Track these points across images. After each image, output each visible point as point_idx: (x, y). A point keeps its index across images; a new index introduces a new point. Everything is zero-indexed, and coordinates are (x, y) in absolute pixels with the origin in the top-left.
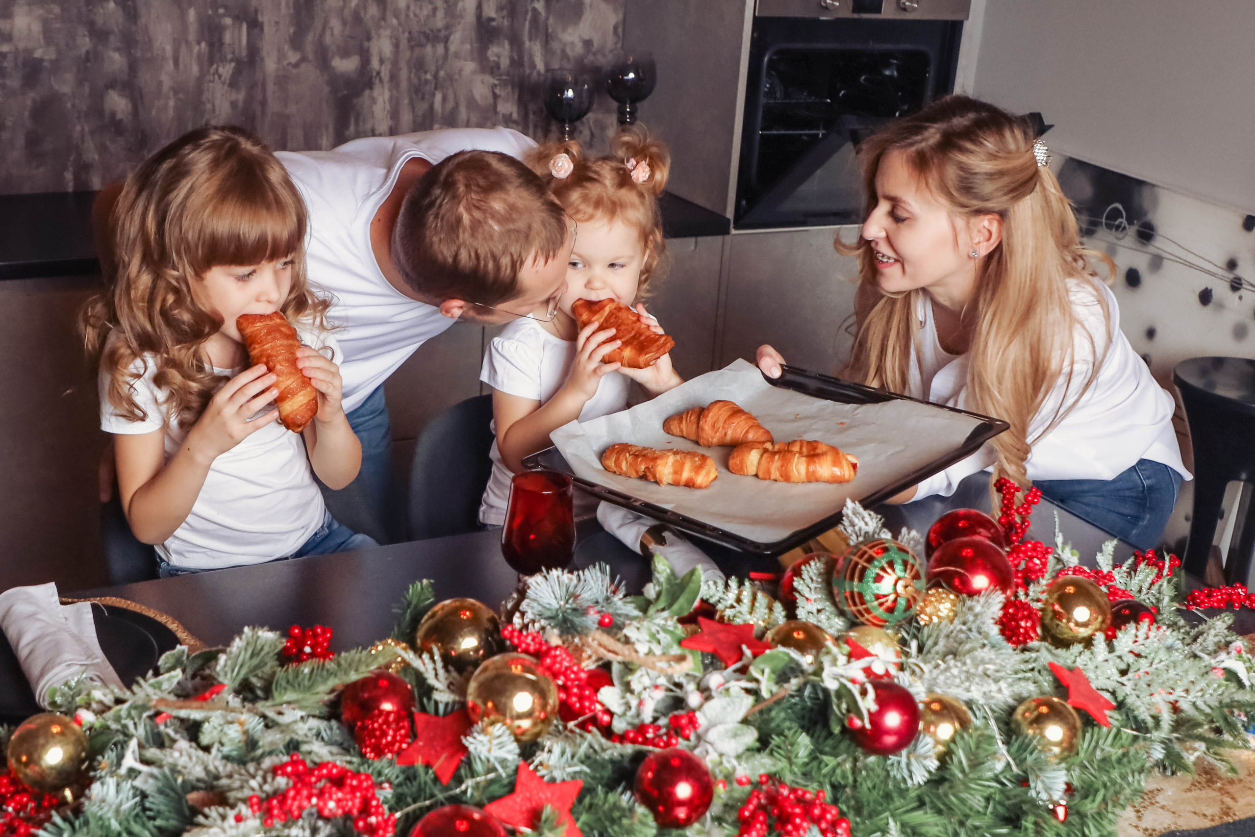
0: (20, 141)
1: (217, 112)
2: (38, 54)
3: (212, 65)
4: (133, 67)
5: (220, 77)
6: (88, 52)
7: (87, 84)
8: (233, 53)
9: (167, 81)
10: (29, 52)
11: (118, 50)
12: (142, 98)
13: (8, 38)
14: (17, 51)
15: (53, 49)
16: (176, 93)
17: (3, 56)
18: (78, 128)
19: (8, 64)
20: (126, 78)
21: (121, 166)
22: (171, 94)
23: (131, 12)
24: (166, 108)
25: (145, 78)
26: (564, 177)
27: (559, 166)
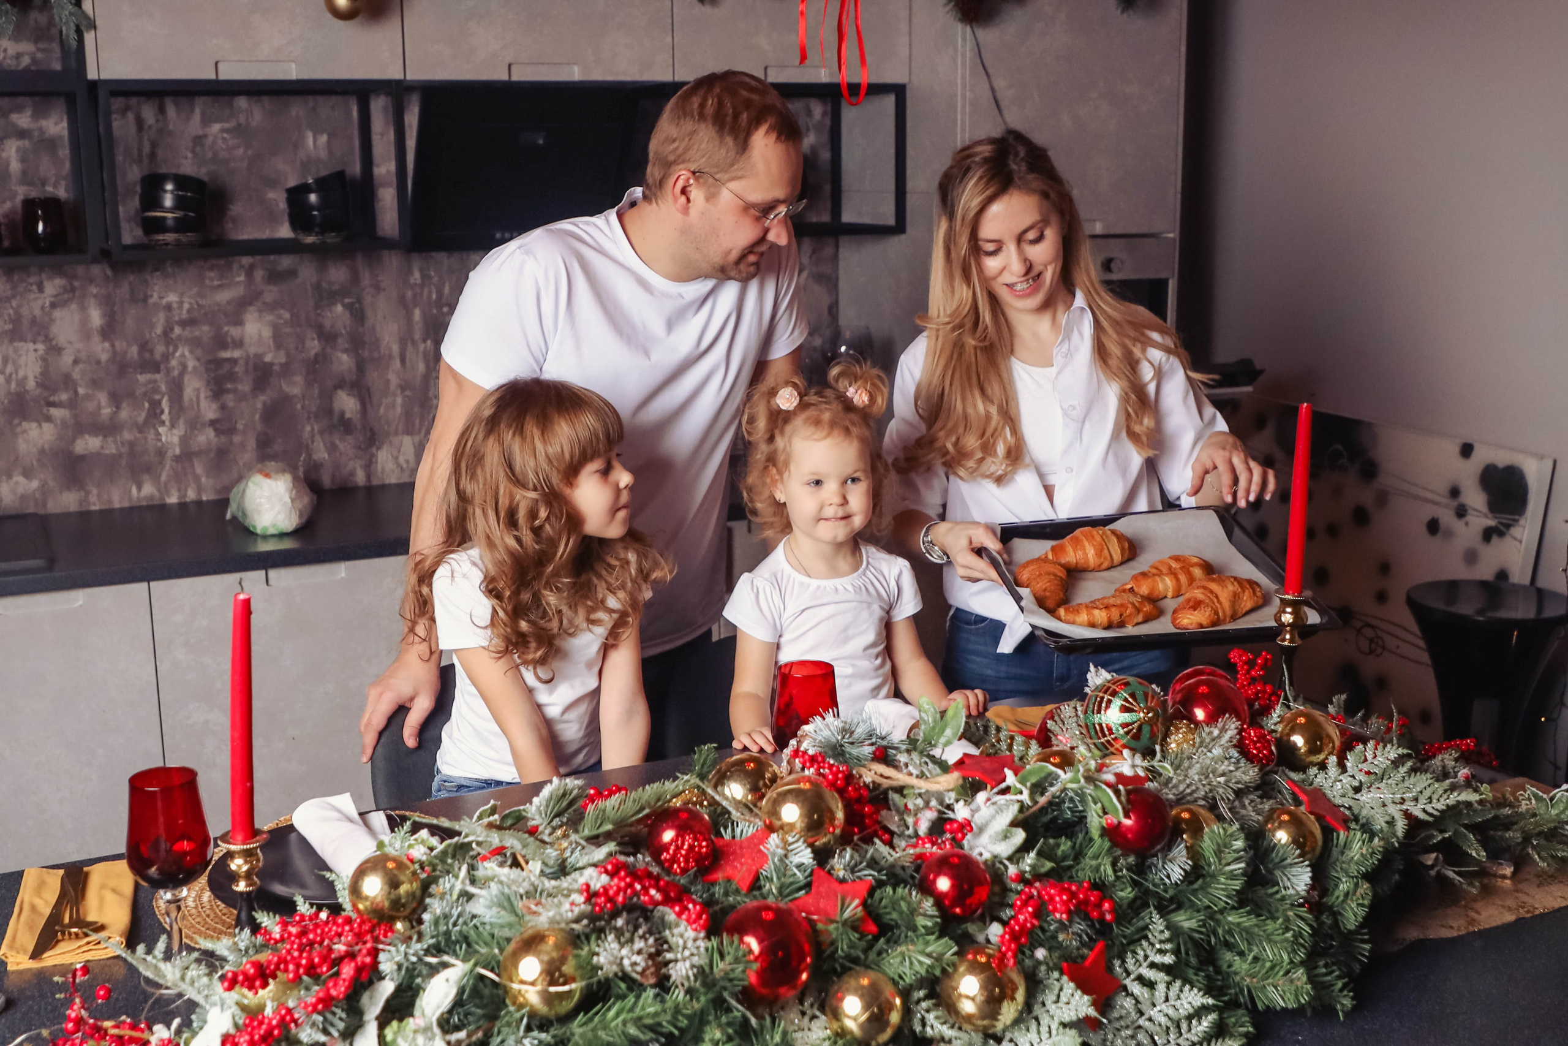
0: (251, 443)
2: (268, 358)
4: (361, 367)
6: (316, 355)
7: (316, 385)
9: (394, 380)
10: (259, 356)
11: (346, 351)
12: (370, 397)
13: (239, 344)
14: (248, 356)
15: (282, 352)
16: (403, 388)
17: (234, 361)
18: (308, 428)
19: (239, 369)
20: (354, 377)
21: (351, 464)
22: (399, 392)
23: (358, 314)
24: (393, 406)
25: (373, 376)
26: (791, 408)
27: (786, 399)
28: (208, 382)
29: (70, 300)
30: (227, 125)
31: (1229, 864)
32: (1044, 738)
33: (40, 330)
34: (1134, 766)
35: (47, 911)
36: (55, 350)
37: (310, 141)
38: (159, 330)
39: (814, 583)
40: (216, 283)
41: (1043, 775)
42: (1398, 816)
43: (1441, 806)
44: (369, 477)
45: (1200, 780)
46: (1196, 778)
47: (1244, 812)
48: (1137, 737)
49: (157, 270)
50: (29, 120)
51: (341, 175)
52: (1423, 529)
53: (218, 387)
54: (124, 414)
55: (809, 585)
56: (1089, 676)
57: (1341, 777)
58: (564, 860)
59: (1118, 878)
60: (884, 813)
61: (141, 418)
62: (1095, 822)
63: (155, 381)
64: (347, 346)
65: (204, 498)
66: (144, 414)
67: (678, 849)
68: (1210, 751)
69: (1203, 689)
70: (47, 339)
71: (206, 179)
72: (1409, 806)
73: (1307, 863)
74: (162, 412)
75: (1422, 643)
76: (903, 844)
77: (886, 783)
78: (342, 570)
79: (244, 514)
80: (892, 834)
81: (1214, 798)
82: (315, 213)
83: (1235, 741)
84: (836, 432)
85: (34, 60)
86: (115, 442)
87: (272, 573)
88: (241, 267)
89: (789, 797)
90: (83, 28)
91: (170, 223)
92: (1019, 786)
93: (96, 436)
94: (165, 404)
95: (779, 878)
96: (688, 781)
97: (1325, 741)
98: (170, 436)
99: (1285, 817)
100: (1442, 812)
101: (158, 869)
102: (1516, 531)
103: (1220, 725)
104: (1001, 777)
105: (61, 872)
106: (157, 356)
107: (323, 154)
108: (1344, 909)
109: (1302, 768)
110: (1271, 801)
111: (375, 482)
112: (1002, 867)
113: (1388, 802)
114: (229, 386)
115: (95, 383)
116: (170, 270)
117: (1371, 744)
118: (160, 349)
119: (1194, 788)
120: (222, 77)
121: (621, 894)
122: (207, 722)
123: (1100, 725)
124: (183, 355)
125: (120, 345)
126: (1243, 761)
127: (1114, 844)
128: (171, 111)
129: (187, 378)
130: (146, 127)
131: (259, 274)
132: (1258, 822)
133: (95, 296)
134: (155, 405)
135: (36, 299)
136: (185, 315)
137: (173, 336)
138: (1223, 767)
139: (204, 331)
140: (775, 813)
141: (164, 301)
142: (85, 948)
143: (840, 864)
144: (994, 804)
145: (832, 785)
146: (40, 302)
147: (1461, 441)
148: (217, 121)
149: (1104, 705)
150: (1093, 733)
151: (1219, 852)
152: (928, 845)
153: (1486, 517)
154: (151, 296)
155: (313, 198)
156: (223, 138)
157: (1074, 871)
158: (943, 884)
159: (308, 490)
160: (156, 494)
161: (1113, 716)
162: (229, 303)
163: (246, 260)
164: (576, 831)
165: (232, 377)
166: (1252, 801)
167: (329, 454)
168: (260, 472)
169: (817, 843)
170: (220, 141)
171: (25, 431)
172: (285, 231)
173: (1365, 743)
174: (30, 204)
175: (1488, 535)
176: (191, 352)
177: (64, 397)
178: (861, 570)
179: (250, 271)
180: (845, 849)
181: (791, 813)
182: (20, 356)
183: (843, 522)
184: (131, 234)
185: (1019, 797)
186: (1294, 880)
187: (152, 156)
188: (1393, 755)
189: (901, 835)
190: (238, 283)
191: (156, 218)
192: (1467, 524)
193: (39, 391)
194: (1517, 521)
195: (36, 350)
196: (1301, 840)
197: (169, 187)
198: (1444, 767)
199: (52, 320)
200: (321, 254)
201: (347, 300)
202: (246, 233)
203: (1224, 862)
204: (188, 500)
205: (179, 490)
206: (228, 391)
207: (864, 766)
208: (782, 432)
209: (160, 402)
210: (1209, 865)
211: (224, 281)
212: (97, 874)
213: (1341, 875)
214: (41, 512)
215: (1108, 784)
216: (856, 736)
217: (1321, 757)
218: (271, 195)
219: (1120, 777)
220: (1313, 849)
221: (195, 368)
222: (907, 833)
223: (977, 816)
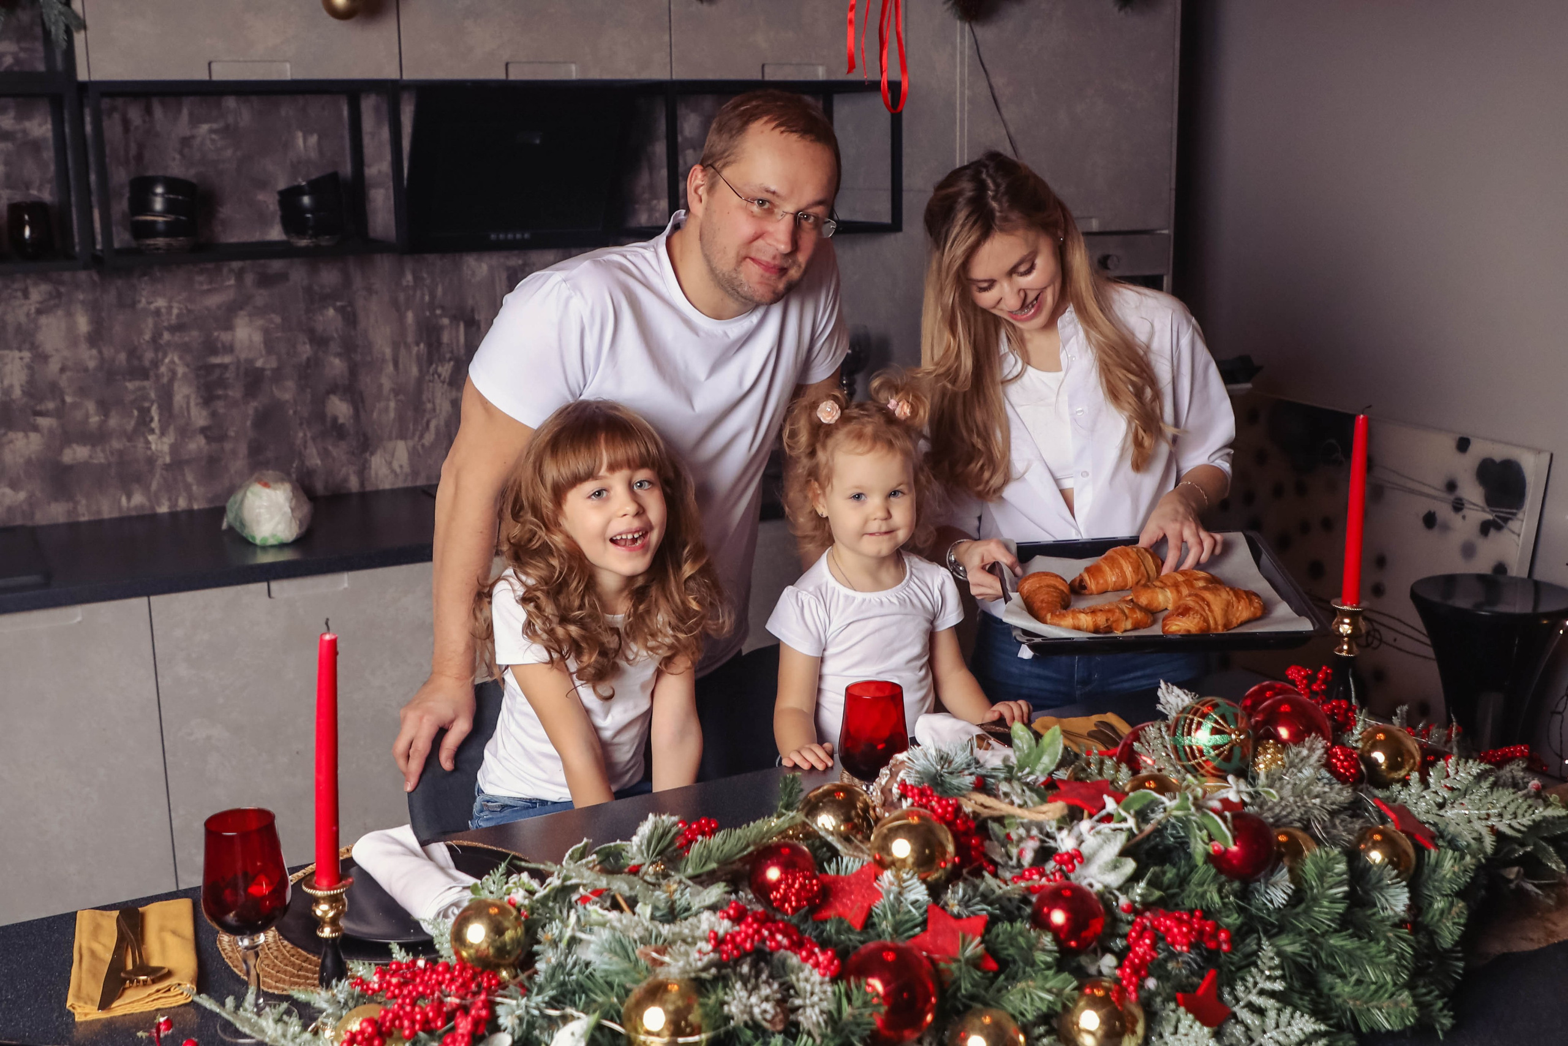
0: (243, 450)
1: (438, 411)
2: (259, 364)
3: (431, 364)
4: (353, 371)
5: (439, 376)
6: (308, 359)
7: (309, 390)
8: (452, 352)
9: (387, 384)
10: (250, 361)
11: (338, 355)
12: (363, 401)
13: (230, 349)
14: (239, 361)
15: (274, 358)
16: (397, 394)
17: (224, 367)
18: (301, 435)
19: (229, 375)
20: (347, 382)
21: (344, 470)
22: (392, 396)
23: (350, 318)
24: (387, 409)
25: (366, 381)
26: (833, 422)
27: (828, 413)
28: (198, 388)
29: (57, 306)
30: (215, 126)
31: (1331, 888)
32: (1132, 760)
33: (26, 338)
34: (1239, 792)
35: (108, 957)
36: (41, 357)
37: (300, 142)
38: (147, 337)
39: (859, 596)
40: (205, 287)
41: (1146, 802)
42: (1485, 832)
43: (1526, 821)
44: (362, 484)
45: (1296, 802)
46: (1291, 799)
47: (1335, 832)
48: (1228, 759)
49: (144, 275)
50: (12, 121)
51: (334, 177)
52: (1420, 524)
53: (209, 394)
54: (113, 422)
55: (854, 599)
56: (1160, 693)
57: (1424, 794)
58: (674, 902)
59: (1224, 904)
60: (987, 843)
61: (130, 425)
62: (1199, 847)
63: (144, 388)
64: (339, 350)
65: (196, 507)
66: (133, 423)
67: (790, 887)
68: (1301, 772)
69: (1285, 708)
70: (33, 347)
71: (194, 181)
72: (1493, 821)
73: (1404, 883)
74: (152, 420)
75: (1428, 641)
76: (1008, 875)
77: (986, 813)
78: (344, 581)
79: (243, 524)
80: (995, 864)
81: (1309, 820)
82: (309, 215)
83: (1323, 761)
84: (879, 446)
85: (17, 61)
86: (103, 451)
87: (275, 585)
88: (231, 270)
89: (901, 832)
90: (73, 29)
91: (161, 227)
92: (1124, 814)
93: (85, 445)
94: (154, 412)
95: (893, 915)
96: (793, 818)
97: (1406, 757)
98: (160, 444)
99: (1377, 837)
100: (1529, 827)
101: (236, 915)
102: (1513, 525)
103: (1307, 745)
104: (1100, 805)
105: (116, 913)
106: (147, 363)
107: (313, 155)
108: (1439, 927)
109: (1385, 785)
110: (1361, 821)
111: (369, 488)
112: (1112, 897)
113: (1474, 819)
114: (220, 392)
115: (83, 392)
116: (158, 274)
117: (1452, 760)
118: (149, 355)
119: (1289, 810)
120: (215, 78)
121: (749, 941)
122: (209, 738)
123: (1191, 747)
124: (172, 362)
125: (108, 352)
126: (1334, 781)
127: (1220, 871)
128: (158, 112)
129: (176, 385)
130: (132, 128)
131: (249, 279)
132: (1349, 842)
133: (83, 302)
134: (145, 413)
135: (21, 306)
136: (174, 320)
137: (162, 342)
138: (1318, 789)
139: (194, 336)
140: (885, 848)
141: (152, 307)
142: (155, 997)
143: (954, 898)
144: (1099, 833)
145: (942, 818)
146: (25, 309)
147: (1458, 436)
148: (206, 121)
149: (1194, 726)
150: (1182, 754)
151: (1321, 877)
152: (1036, 877)
153: (1484, 511)
154: (139, 302)
155: (306, 200)
156: (213, 141)
157: (1179, 900)
158: (1058, 917)
159: (305, 498)
160: (147, 504)
161: (1203, 738)
162: (219, 307)
163: (236, 265)
164: (677, 870)
165: (222, 383)
166: (1343, 821)
167: (322, 460)
168: (259, 481)
169: (929, 879)
170: (208, 142)
171: (11, 442)
172: (276, 233)
173: (1446, 760)
174: (16, 210)
175: (1486, 528)
176: (181, 358)
177: (51, 405)
178: (905, 581)
179: (240, 275)
180: (957, 884)
181: (902, 848)
182: (6, 364)
183: (886, 537)
184: (122, 238)
185: (1123, 825)
186: (1392, 901)
187: (139, 157)
188: (1475, 771)
189: (1005, 866)
190: (230, 286)
191: (146, 222)
192: (1464, 517)
193: (25, 400)
194: (1514, 514)
195: (21, 358)
196: (1395, 858)
197: (159, 190)
198: (1513, 778)
199: (37, 328)
200: (313, 257)
201: (339, 304)
202: (233, 237)
203: (1326, 885)
204: (179, 509)
205: (170, 499)
206: (219, 397)
207: (964, 796)
208: (824, 446)
209: (149, 410)
210: (1312, 888)
211: (214, 286)
212: (153, 914)
213: (1434, 894)
214: (30, 523)
215: (1214, 811)
216: (954, 766)
217: (1403, 773)
218: (261, 197)
219: (1226, 802)
220: (1407, 869)
221: (185, 375)
222: (1011, 863)
223: (1084, 845)
